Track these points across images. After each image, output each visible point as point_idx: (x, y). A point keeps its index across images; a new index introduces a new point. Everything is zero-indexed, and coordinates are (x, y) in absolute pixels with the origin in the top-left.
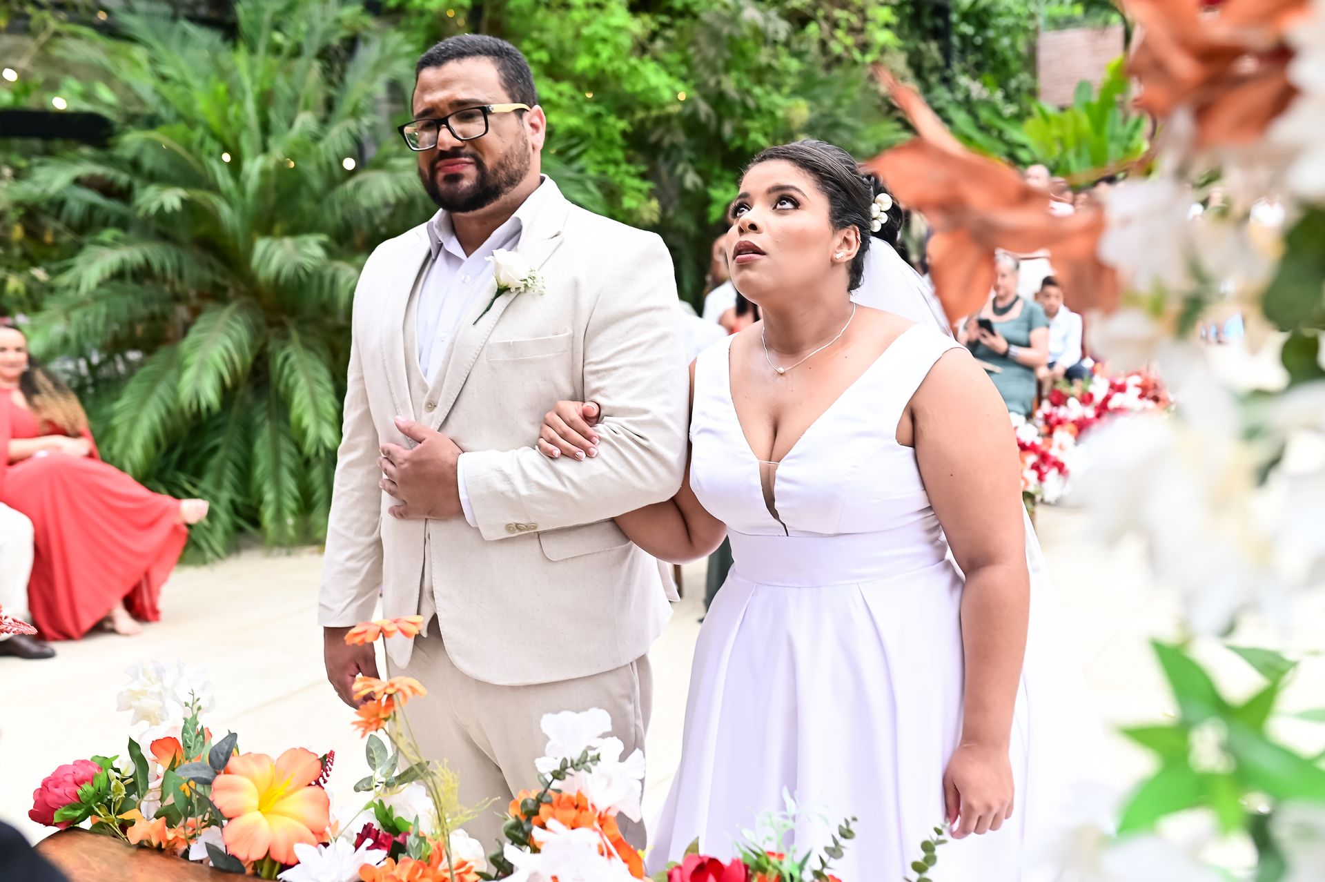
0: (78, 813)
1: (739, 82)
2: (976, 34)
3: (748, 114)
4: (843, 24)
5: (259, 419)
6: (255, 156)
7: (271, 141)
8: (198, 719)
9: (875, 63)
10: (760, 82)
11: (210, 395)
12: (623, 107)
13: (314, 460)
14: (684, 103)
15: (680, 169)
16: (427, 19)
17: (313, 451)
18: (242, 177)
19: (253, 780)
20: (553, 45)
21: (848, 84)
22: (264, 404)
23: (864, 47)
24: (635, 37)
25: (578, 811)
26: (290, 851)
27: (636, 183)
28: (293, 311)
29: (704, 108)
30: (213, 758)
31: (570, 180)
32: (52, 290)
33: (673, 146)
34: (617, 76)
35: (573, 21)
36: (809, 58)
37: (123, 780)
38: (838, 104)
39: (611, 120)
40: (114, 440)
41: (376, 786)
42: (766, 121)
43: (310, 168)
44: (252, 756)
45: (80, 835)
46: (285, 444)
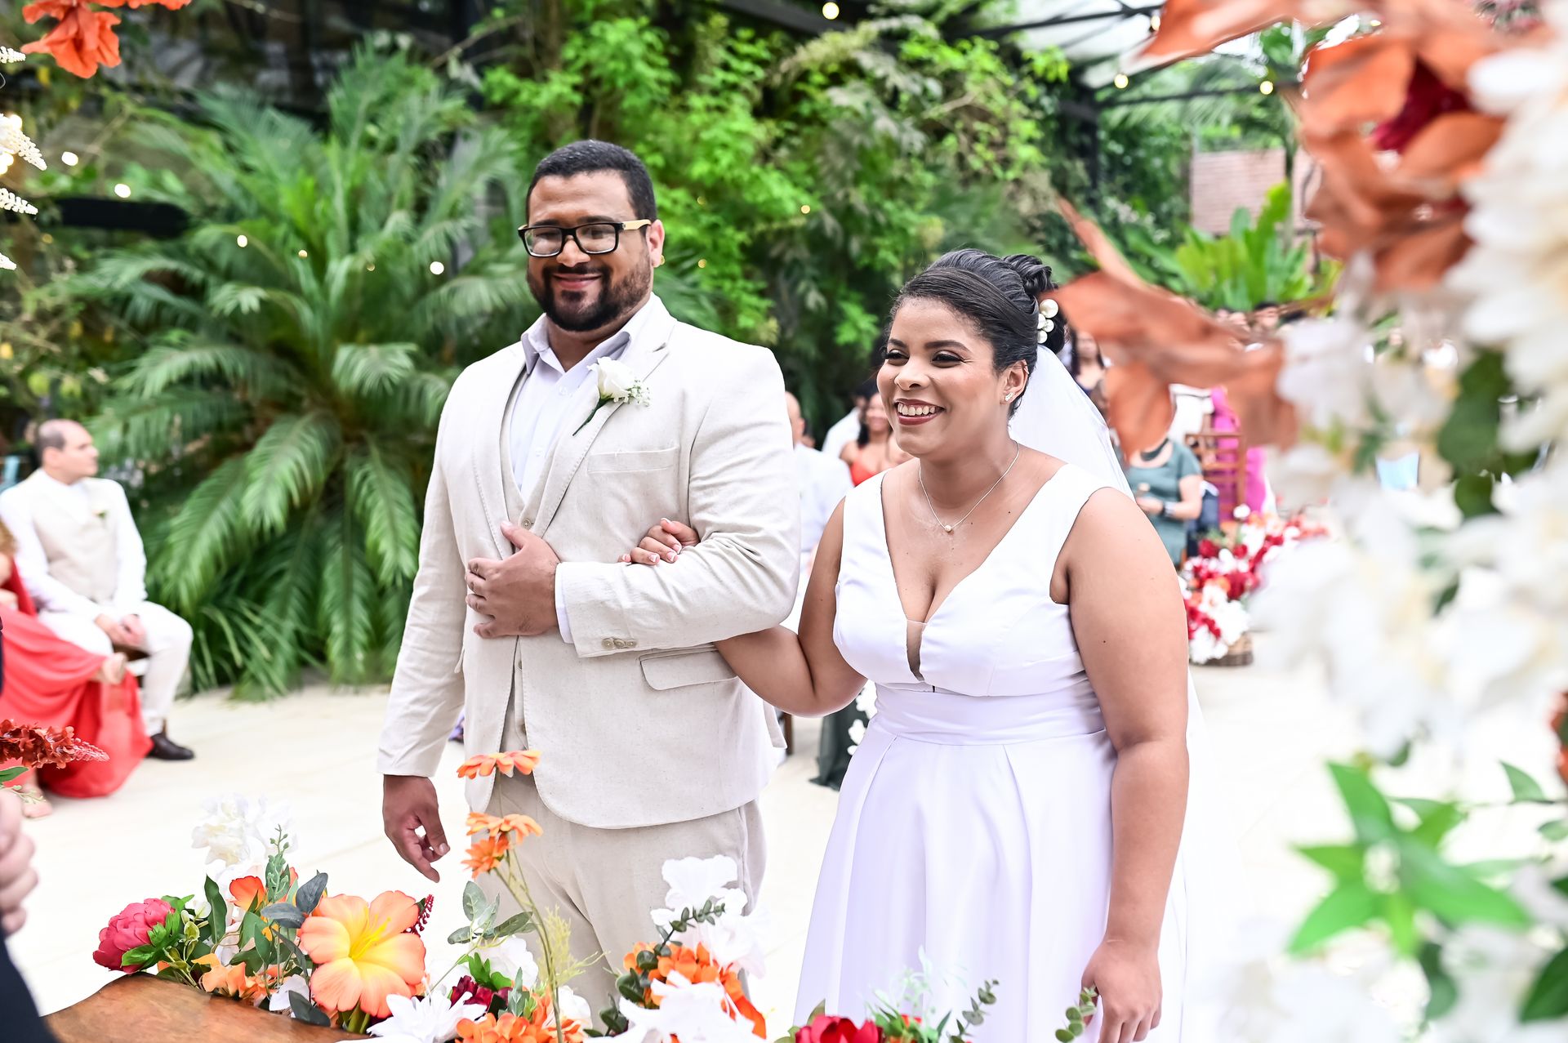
0: (147, 957)
1: (869, 196)
2: (1126, 153)
3: (878, 230)
4: (983, 137)
5: (330, 542)
6: (341, 257)
7: (360, 241)
8: (285, 857)
9: (1017, 182)
10: (891, 196)
11: (275, 513)
12: (743, 217)
13: (389, 590)
14: (810, 216)
15: (802, 286)
16: (534, 116)
17: (390, 579)
18: (327, 278)
19: (346, 924)
20: (669, 149)
21: (987, 202)
22: (337, 525)
23: (1006, 163)
24: (757, 143)
25: (699, 966)
26: (382, 1002)
27: (754, 300)
28: (375, 426)
29: (830, 223)
30: (301, 899)
31: (683, 294)
32: (111, 393)
33: (796, 262)
34: (737, 185)
35: (692, 124)
36: (945, 173)
37: (197, 923)
38: (975, 222)
39: (730, 231)
40: (169, 559)
41: (473, 938)
42: (897, 238)
43: (401, 270)
44: (345, 898)
45: (148, 981)
46: (358, 571)
